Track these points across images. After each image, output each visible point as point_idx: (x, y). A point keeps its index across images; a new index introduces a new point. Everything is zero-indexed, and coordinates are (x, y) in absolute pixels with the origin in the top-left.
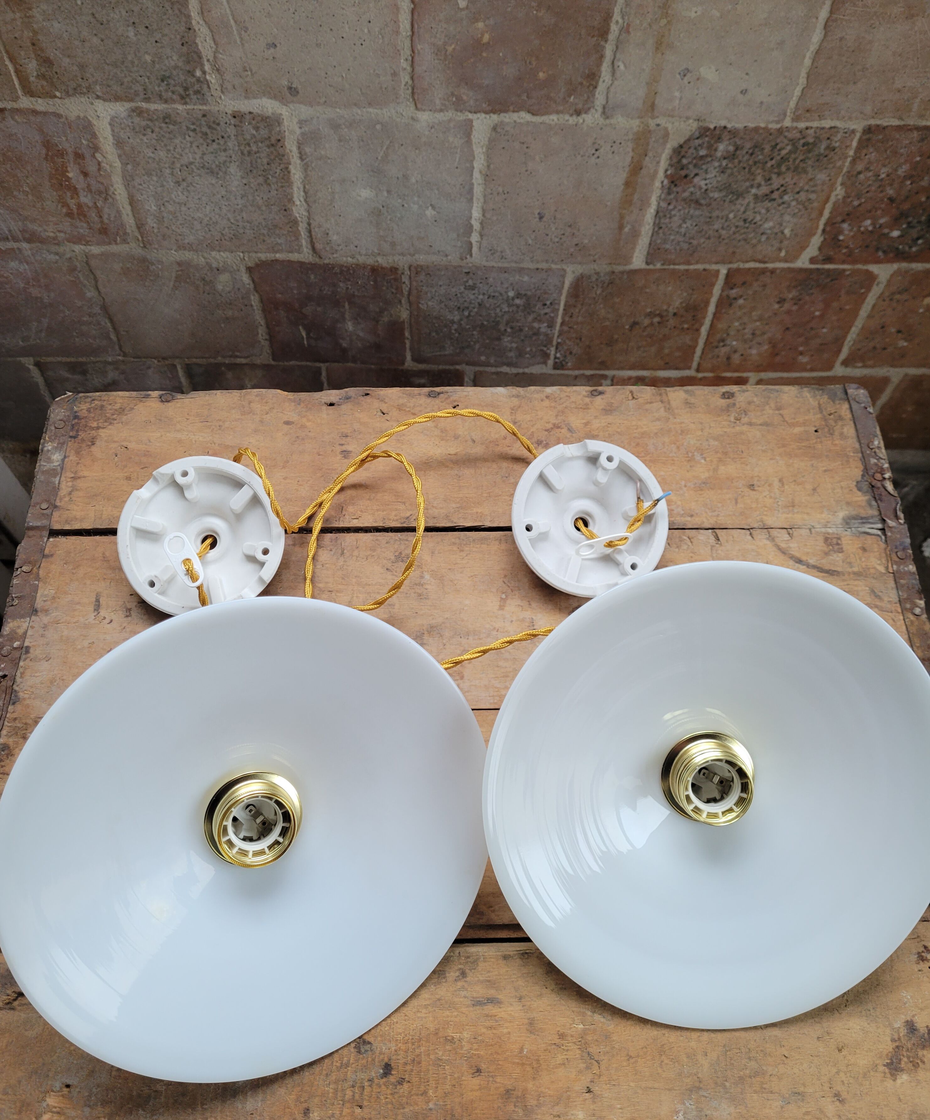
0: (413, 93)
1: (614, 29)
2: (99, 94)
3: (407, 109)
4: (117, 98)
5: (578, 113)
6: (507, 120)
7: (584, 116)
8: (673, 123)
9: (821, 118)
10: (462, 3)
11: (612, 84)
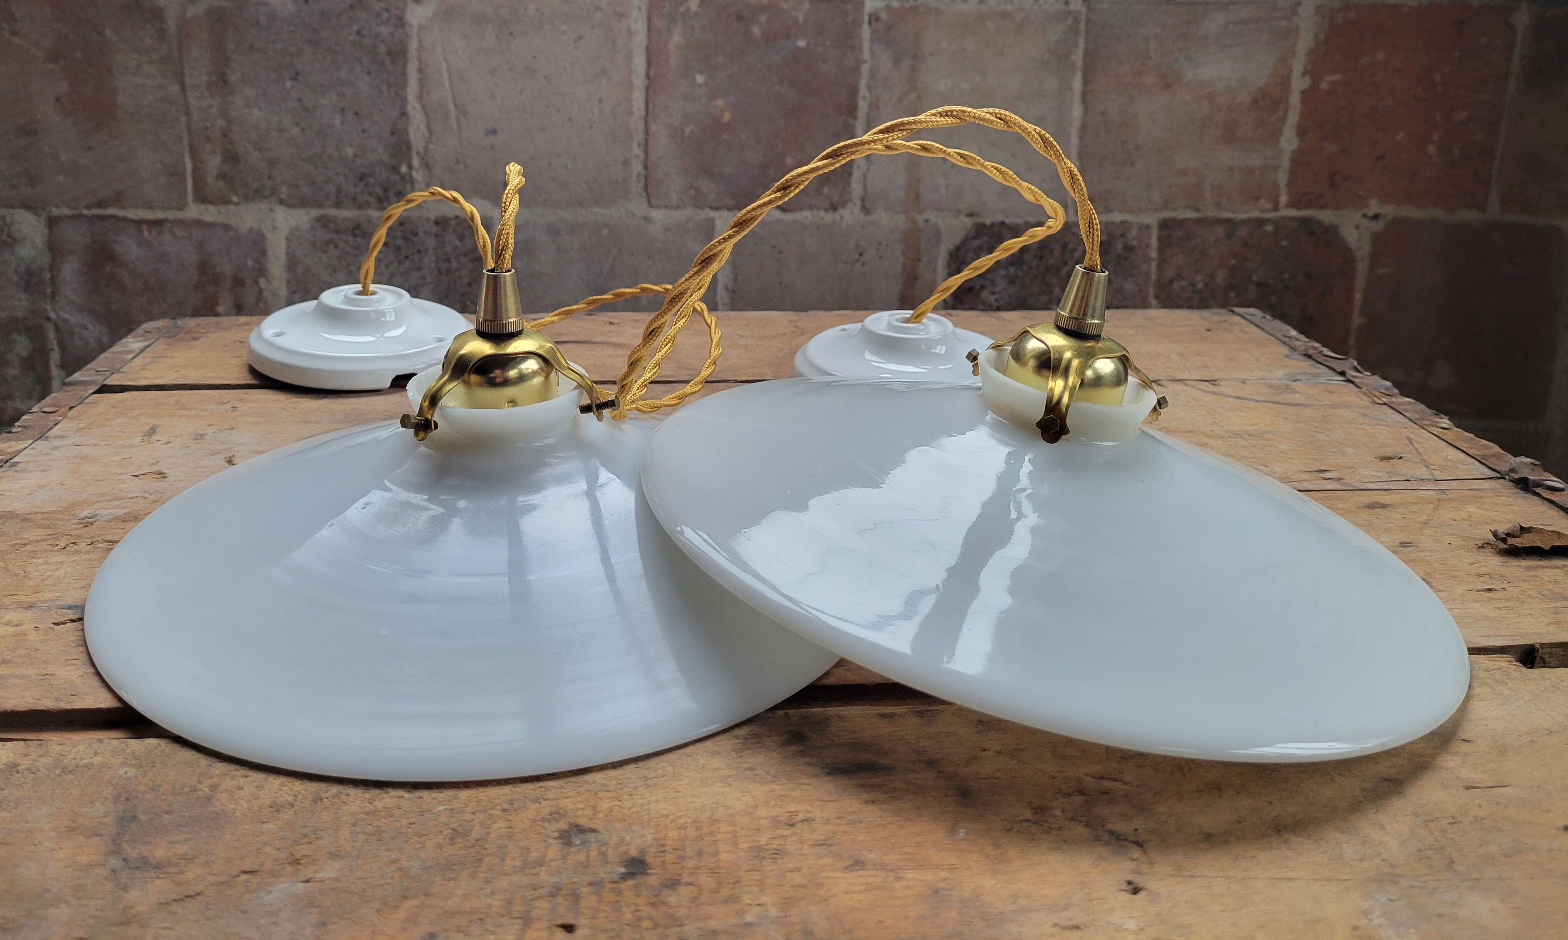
0: (646, 185)
1: (863, 105)
2: (283, 197)
3: (637, 206)
4: (303, 203)
5: (834, 207)
7: (841, 211)
8: (944, 218)
9: (1108, 210)
10: (700, 79)
11: (868, 170)
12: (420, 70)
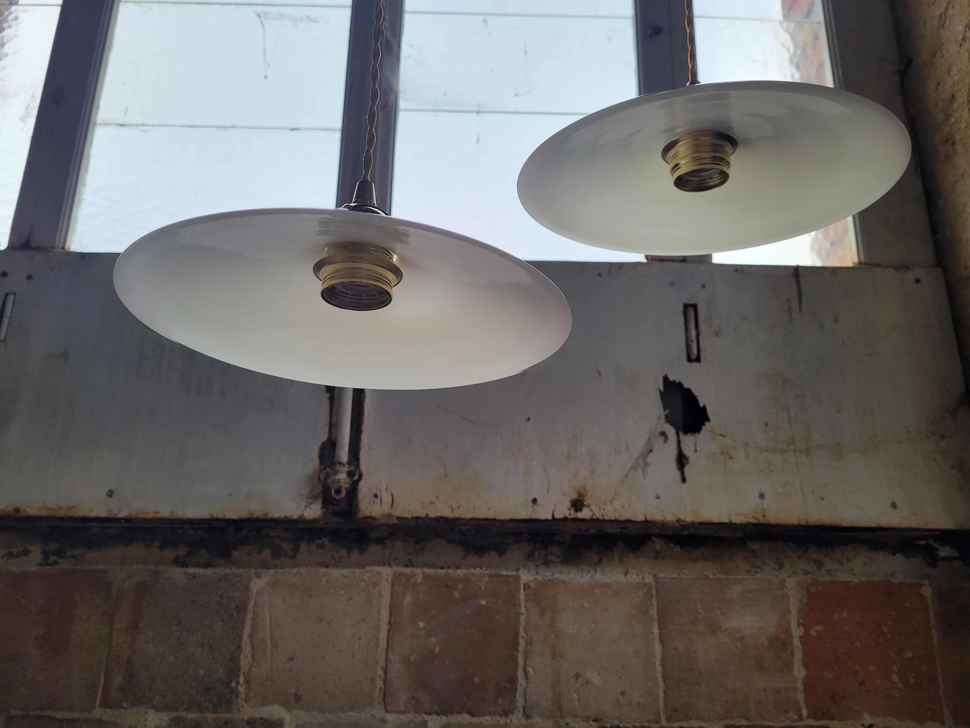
0: (384, 696)
1: (522, 642)
2: (155, 703)
3: (378, 712)
4: (167, 708)
5: (506, 714)
6: (453, 721)
7: (510, 716)
8: (578, 723)
9: (688, 718)
10: (421, 624)
11: (527, 687)
12: (253, 619)
